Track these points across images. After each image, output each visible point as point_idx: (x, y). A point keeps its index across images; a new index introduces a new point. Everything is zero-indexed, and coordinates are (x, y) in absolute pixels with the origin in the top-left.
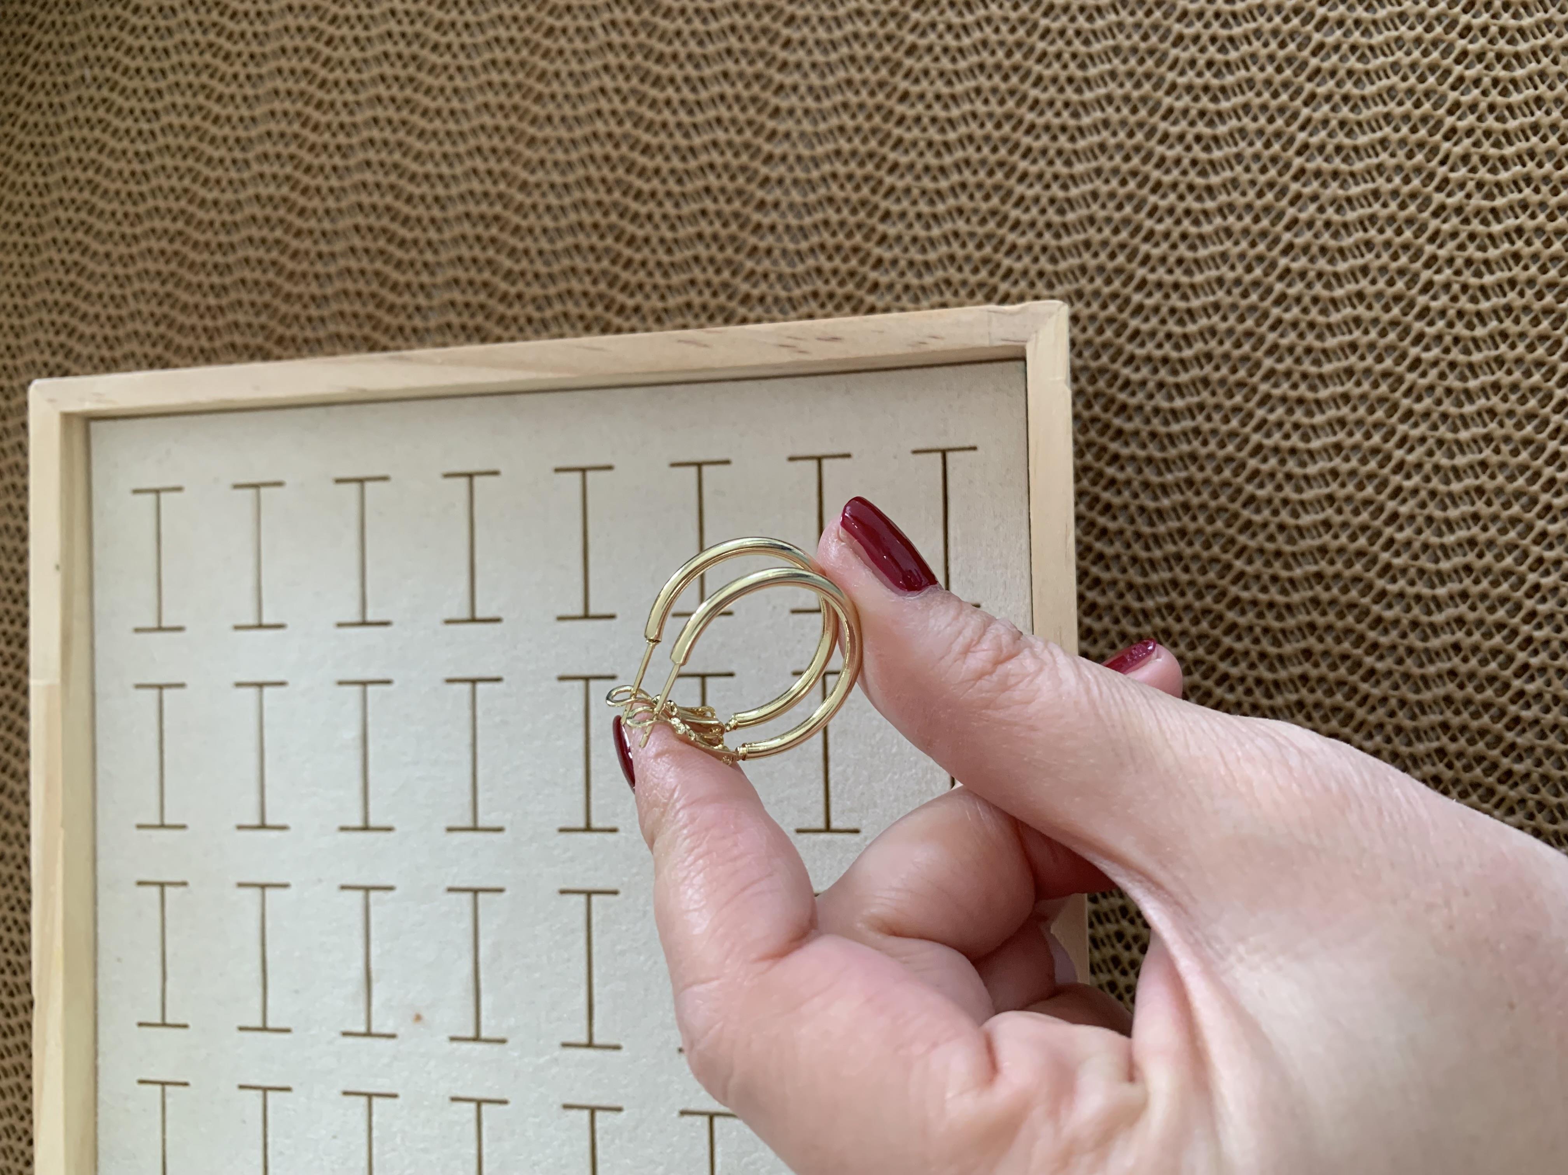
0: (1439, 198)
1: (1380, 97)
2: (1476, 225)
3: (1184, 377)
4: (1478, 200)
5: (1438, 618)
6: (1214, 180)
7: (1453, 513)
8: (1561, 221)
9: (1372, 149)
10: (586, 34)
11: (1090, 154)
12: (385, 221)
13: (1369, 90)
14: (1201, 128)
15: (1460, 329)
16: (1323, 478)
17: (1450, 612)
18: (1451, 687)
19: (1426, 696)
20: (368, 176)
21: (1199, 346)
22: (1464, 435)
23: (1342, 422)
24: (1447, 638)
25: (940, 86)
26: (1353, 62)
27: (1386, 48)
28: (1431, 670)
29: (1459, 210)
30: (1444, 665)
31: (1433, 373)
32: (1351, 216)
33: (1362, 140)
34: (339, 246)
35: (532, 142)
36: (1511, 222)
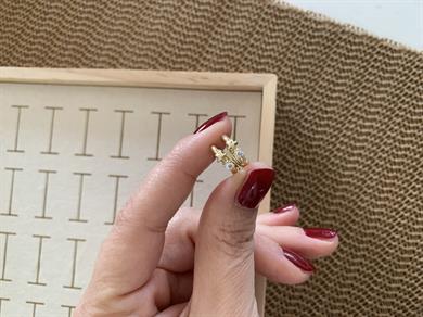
0: (389, 133)
1: (380, 99)
2: (397, 144)
3: (305, 164)
4: (399, 137)
5: (359, 254)
6: (328, 109)
7: (370, 225)
8: (420, 149)
9: (374, 113)
10: (158, 12)
11: (295, 91)
12: (83, 50)
13: (378, 96)
14: (328, 93)
15: (385, 172)
16: (337, 204)
17: (362, 253)
18: (357, 274)
19: (349, 275)
20: (81, 34)
21: (311, 156)
22: (379, 203)
23: (346, 190)
24: (358, 260)
25: (257, 59)
26: (375, 87)
27: (385, 86)
28: (353, 268)
29: (394, 138)
30: (356, 268)
31: (374, 183)
32: (364, 131)
33: (373, 110)
34: (67, 53)
35: (133, 39)
36: (406, 146)
